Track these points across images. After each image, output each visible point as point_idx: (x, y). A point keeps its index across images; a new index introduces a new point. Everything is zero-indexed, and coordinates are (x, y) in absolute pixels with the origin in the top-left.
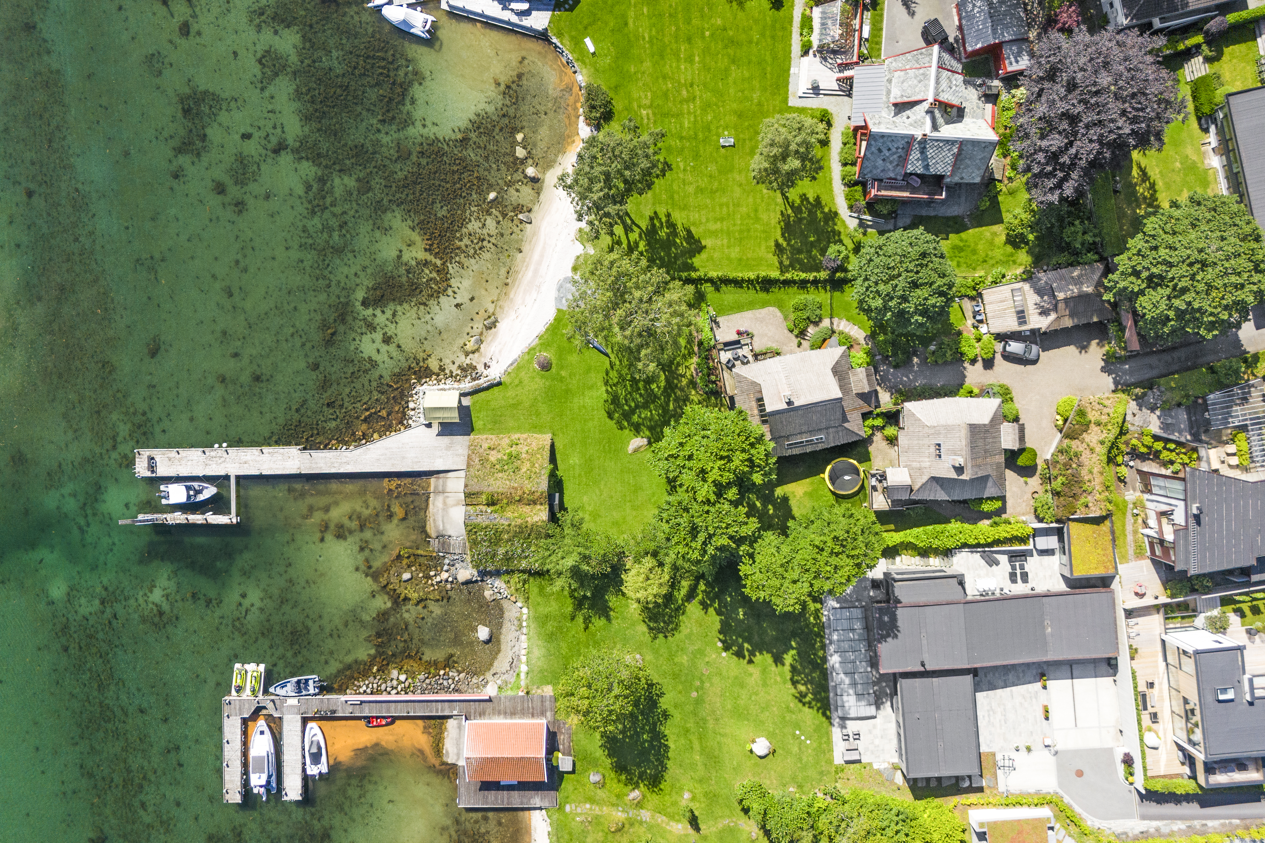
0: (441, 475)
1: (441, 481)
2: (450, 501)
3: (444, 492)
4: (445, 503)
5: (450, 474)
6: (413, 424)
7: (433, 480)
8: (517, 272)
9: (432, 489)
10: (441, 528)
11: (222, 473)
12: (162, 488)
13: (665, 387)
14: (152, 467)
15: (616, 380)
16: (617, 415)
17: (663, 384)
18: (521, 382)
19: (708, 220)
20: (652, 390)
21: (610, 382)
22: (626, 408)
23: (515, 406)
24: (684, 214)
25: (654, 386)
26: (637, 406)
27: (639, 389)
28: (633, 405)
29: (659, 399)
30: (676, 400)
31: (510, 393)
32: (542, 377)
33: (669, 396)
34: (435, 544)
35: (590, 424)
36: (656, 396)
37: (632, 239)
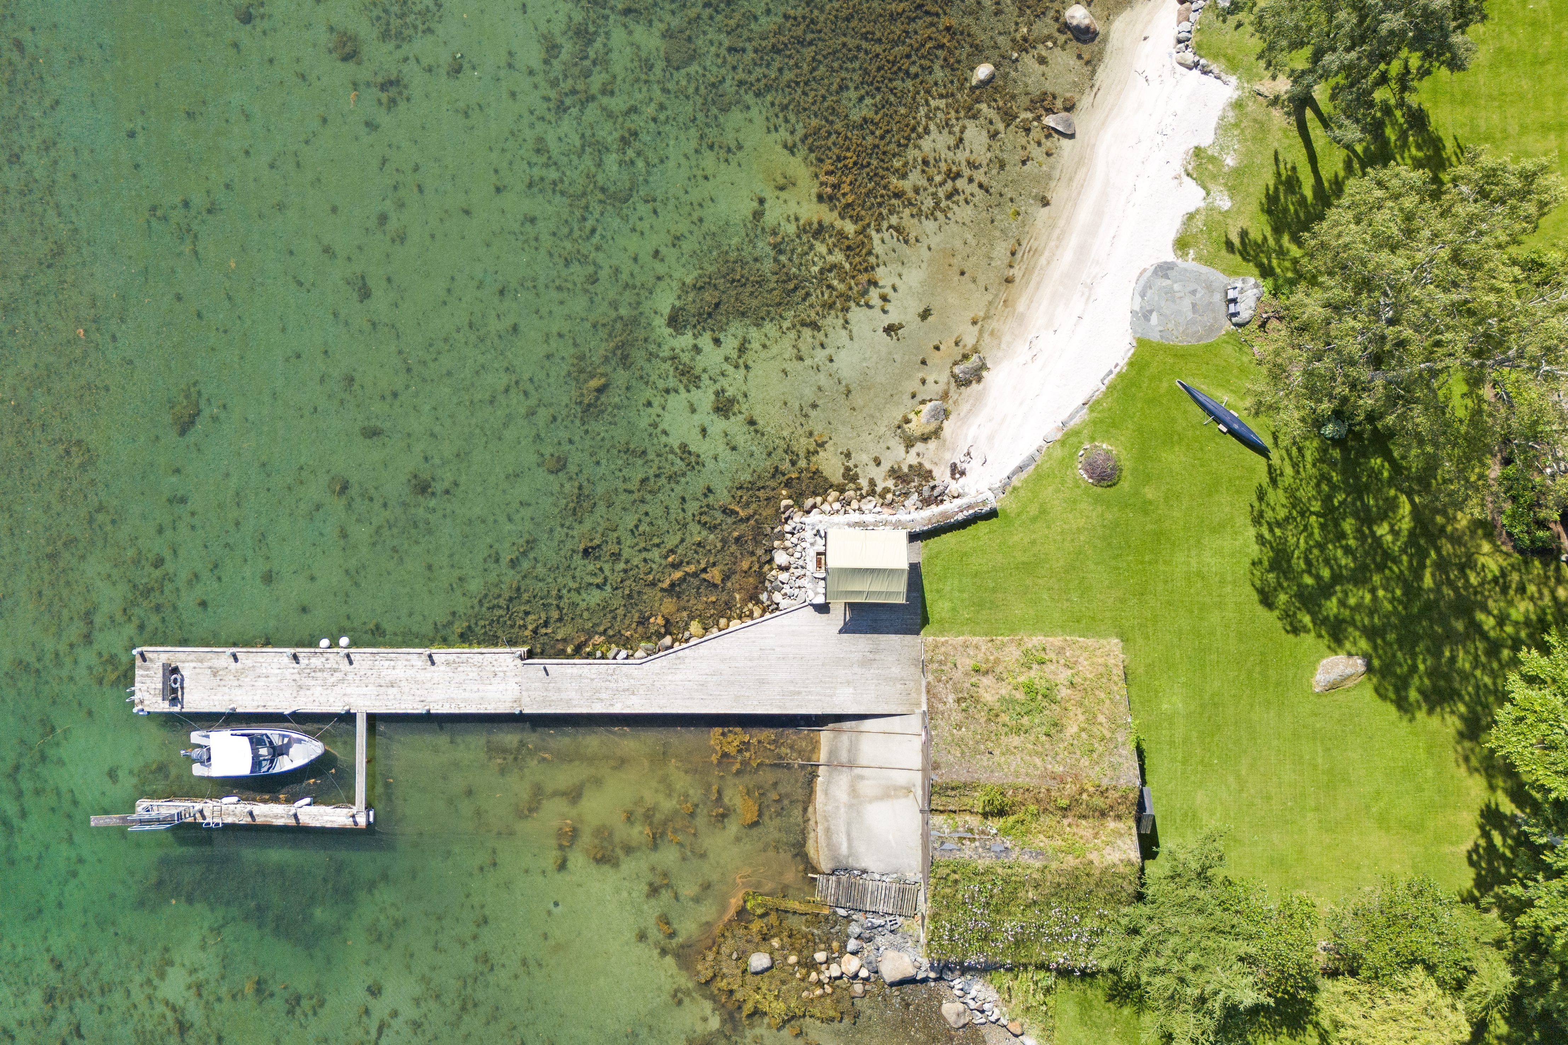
0: (847, 725)
1: (845, 738)
2: (867, 788)
3: (851, 765)
4: (853, 791)
5: (868, 724)
6: (784, 603)
7: (825, 736)
8: (1035, 252)
9: (823, 756)
10: (844, 850)
11: (338, 708)
12: (196, 737)
13: (1412, 533)
14: (173, 693)
15: (1282, 513)
16: (1283, 597)
17: (1406, 525)
18: (1043, 511)
19: (1524, 129)
20: (1378, 540)
21: (1269, 515)
22: (1308, 580)
23: (1029, 568)
24: (1462, 114)
25: (1382, 530)
26: (1337, 578)
27: (1343, 535)
28: (1326, 573)
29: (1396, 561)
30: (1442, 565)
31: (1018, 537)
32: (1097, 500)
33: (1423, 555)
34: (828, 887)
35: (1215, 617)
36: (1387, 555)
37: (1326, 175)
